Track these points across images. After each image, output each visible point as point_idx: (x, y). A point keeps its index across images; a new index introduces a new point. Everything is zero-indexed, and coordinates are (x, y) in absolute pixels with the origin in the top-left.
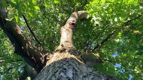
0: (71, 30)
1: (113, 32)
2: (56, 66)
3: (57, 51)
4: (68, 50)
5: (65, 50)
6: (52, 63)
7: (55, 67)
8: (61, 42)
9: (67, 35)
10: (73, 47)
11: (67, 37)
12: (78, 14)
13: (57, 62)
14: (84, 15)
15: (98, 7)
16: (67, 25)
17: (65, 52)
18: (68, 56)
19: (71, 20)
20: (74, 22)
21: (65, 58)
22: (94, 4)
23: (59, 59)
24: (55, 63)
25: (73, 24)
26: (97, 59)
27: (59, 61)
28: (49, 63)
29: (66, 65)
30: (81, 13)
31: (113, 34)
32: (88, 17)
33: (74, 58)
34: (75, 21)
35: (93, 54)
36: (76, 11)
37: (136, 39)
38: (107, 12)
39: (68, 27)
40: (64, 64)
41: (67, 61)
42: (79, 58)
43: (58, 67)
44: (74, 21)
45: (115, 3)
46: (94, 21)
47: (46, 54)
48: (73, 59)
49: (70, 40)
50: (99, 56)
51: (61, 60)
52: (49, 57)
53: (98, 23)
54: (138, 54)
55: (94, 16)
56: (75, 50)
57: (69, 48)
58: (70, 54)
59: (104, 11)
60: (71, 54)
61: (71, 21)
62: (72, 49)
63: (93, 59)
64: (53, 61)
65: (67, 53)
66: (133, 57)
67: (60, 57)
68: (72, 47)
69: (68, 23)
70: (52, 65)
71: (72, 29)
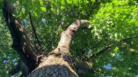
0: (70, 36)
1: (110, 46)
2: (47, 71)
3: (53, 54)
4: (63, 56)
5: (60, 54)
6: (44, 67)
7: (46, 73)
8: (58, 46)
9: (66, 41)
10: (69, 53)
11: (65, 43)
12: (80, 23)
13: (49, 67)
14: (86, 24)
15: (101, 20)
16: (68, 31)
17: (60, 56)
18: (62, 62)
19: (73, 26)
20: (75, 30)
21: (58, 65)
22: (98, 16)
23: (52, 64)
24: (47, 67)
25: (73, 31)
26: (90, 69)
27: (52, 67)
28: (42, 65)
29: (56, 73)
30: (83, 22)
31: (110, 47)
32: (90, 27)
33: (67, 65)
34: (77, 28)
35: (87, 64)
36: (79, 19)
37: (131, 57)
38: (108, 26)
39: (68, 33)
40: (55, 72)
41: (58, 69)
42: (72, 66)
43: (48, 74)
44: (75, 28)
45: (118, 20)
46: (94, 32)
47: (41, 55)
48: (65, 67)
49: (67, 46)
50: (92, 66)
51: (54, 65)
52: (43, 59)
53: (97, 35)
54: (130, 71)
55: (95, 27)
56: (70, 57)
57: (65, 53)
58: (63, 60)
59: (105, 25)
60: (65, 60)
61: (72, 28)
62: (67, 55)
63: (86, 69)
64: (46, 64)
65: (61, 59)
66: (125, 73)
67: (53, 61)
68: (67, 53)
69: (69, 29)
70: (43, 69)
71: (72, 36)
